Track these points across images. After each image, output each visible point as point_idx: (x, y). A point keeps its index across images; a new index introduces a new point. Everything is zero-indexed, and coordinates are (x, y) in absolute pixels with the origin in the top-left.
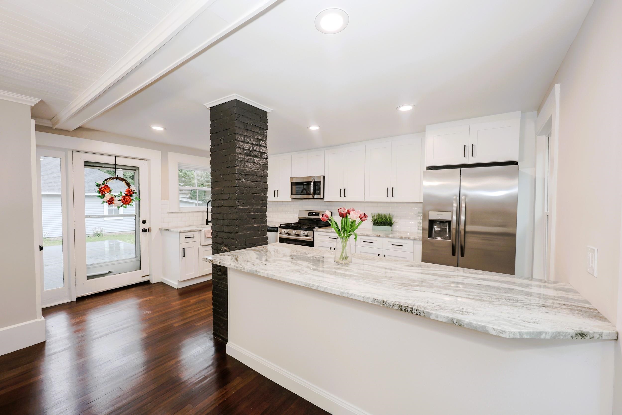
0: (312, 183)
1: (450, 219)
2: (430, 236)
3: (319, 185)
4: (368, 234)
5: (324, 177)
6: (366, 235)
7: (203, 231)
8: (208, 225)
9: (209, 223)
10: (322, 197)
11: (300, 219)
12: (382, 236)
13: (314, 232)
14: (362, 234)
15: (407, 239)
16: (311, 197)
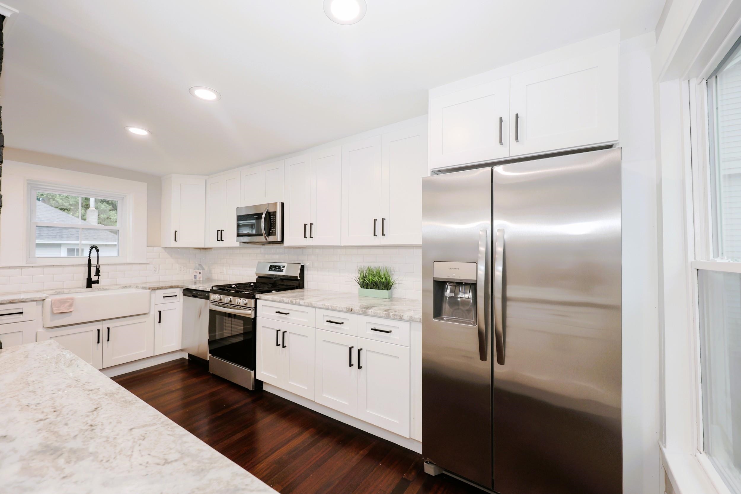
0: (264, 216)
1: (474, 278)
2: (438, 313)
3: (274, 218)
4: (334, 307)
5: (283, 204)
6: (330, 308)
7: (48, 302)
8: (91, 287)
9: (93, 285)
10: (279, 239)
11: (259, 277)
12: (356, 312)
13: (257, 300)
14: (325, 307)
15: (398, 318)
16: (262, 239)
